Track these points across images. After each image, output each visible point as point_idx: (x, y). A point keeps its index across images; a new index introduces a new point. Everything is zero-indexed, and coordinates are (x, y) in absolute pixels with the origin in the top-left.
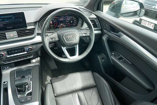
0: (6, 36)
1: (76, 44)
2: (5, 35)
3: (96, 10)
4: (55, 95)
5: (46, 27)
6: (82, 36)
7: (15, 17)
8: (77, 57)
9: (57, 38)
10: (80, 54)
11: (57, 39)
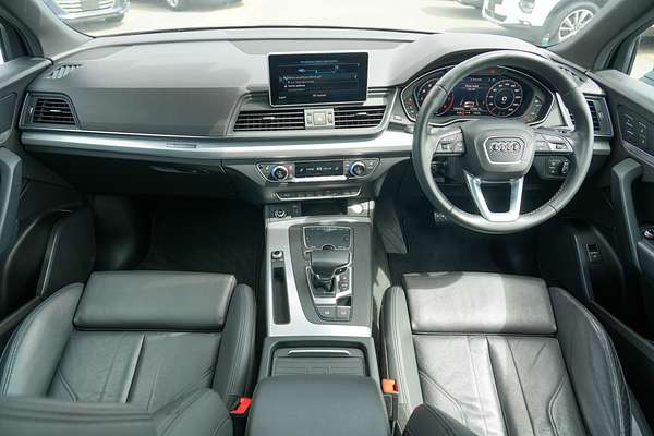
0: (303, 120)
1: (517, 175)
2: (303, 115)
3: (604, 68)
4: (414, 326)
5: (436, 103)
6: (546, 149)
7: (341, 67)
8: (513, 219)
9: (460, 145)
10: (525, 210)
11: (459, 148)
